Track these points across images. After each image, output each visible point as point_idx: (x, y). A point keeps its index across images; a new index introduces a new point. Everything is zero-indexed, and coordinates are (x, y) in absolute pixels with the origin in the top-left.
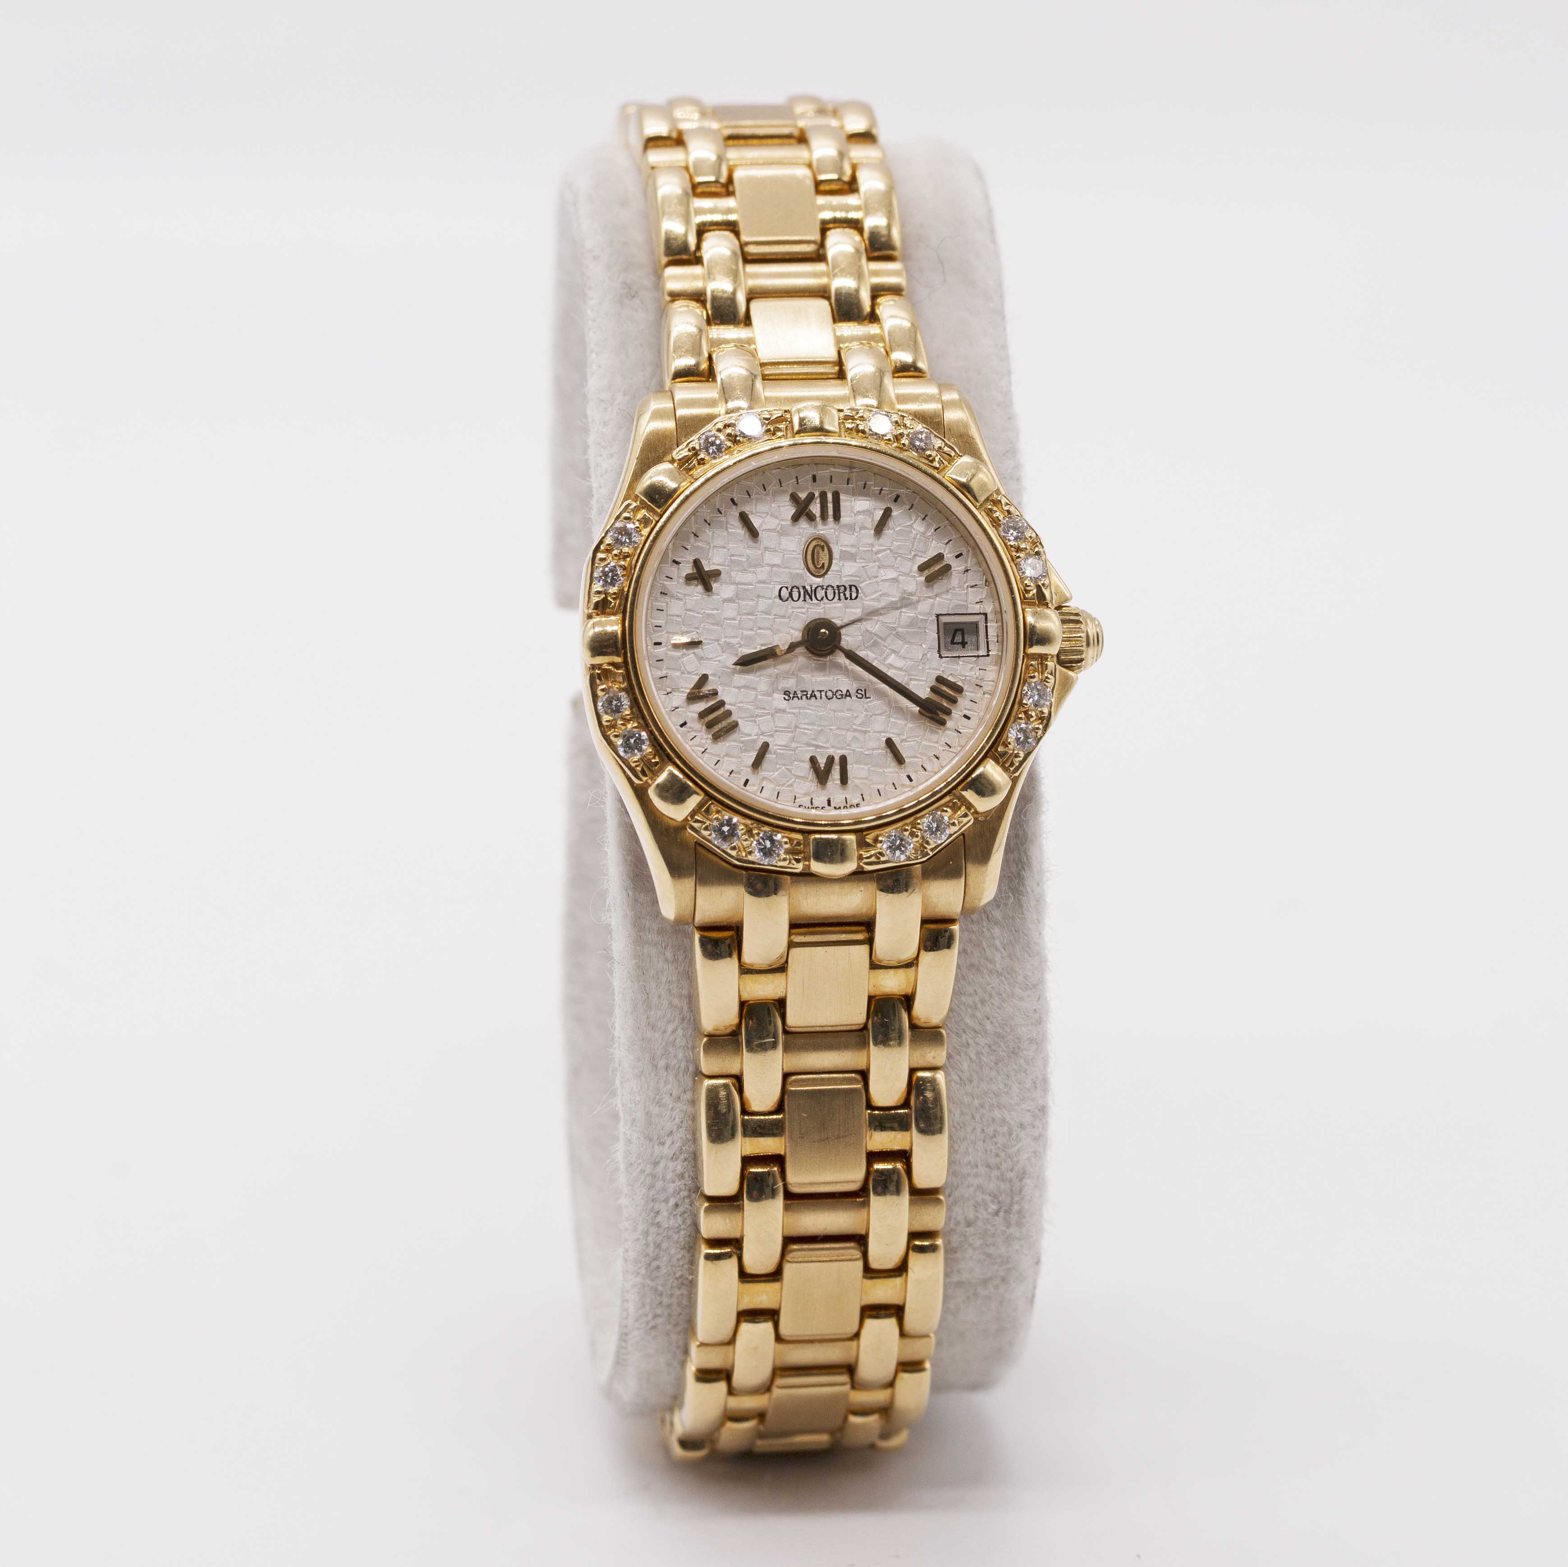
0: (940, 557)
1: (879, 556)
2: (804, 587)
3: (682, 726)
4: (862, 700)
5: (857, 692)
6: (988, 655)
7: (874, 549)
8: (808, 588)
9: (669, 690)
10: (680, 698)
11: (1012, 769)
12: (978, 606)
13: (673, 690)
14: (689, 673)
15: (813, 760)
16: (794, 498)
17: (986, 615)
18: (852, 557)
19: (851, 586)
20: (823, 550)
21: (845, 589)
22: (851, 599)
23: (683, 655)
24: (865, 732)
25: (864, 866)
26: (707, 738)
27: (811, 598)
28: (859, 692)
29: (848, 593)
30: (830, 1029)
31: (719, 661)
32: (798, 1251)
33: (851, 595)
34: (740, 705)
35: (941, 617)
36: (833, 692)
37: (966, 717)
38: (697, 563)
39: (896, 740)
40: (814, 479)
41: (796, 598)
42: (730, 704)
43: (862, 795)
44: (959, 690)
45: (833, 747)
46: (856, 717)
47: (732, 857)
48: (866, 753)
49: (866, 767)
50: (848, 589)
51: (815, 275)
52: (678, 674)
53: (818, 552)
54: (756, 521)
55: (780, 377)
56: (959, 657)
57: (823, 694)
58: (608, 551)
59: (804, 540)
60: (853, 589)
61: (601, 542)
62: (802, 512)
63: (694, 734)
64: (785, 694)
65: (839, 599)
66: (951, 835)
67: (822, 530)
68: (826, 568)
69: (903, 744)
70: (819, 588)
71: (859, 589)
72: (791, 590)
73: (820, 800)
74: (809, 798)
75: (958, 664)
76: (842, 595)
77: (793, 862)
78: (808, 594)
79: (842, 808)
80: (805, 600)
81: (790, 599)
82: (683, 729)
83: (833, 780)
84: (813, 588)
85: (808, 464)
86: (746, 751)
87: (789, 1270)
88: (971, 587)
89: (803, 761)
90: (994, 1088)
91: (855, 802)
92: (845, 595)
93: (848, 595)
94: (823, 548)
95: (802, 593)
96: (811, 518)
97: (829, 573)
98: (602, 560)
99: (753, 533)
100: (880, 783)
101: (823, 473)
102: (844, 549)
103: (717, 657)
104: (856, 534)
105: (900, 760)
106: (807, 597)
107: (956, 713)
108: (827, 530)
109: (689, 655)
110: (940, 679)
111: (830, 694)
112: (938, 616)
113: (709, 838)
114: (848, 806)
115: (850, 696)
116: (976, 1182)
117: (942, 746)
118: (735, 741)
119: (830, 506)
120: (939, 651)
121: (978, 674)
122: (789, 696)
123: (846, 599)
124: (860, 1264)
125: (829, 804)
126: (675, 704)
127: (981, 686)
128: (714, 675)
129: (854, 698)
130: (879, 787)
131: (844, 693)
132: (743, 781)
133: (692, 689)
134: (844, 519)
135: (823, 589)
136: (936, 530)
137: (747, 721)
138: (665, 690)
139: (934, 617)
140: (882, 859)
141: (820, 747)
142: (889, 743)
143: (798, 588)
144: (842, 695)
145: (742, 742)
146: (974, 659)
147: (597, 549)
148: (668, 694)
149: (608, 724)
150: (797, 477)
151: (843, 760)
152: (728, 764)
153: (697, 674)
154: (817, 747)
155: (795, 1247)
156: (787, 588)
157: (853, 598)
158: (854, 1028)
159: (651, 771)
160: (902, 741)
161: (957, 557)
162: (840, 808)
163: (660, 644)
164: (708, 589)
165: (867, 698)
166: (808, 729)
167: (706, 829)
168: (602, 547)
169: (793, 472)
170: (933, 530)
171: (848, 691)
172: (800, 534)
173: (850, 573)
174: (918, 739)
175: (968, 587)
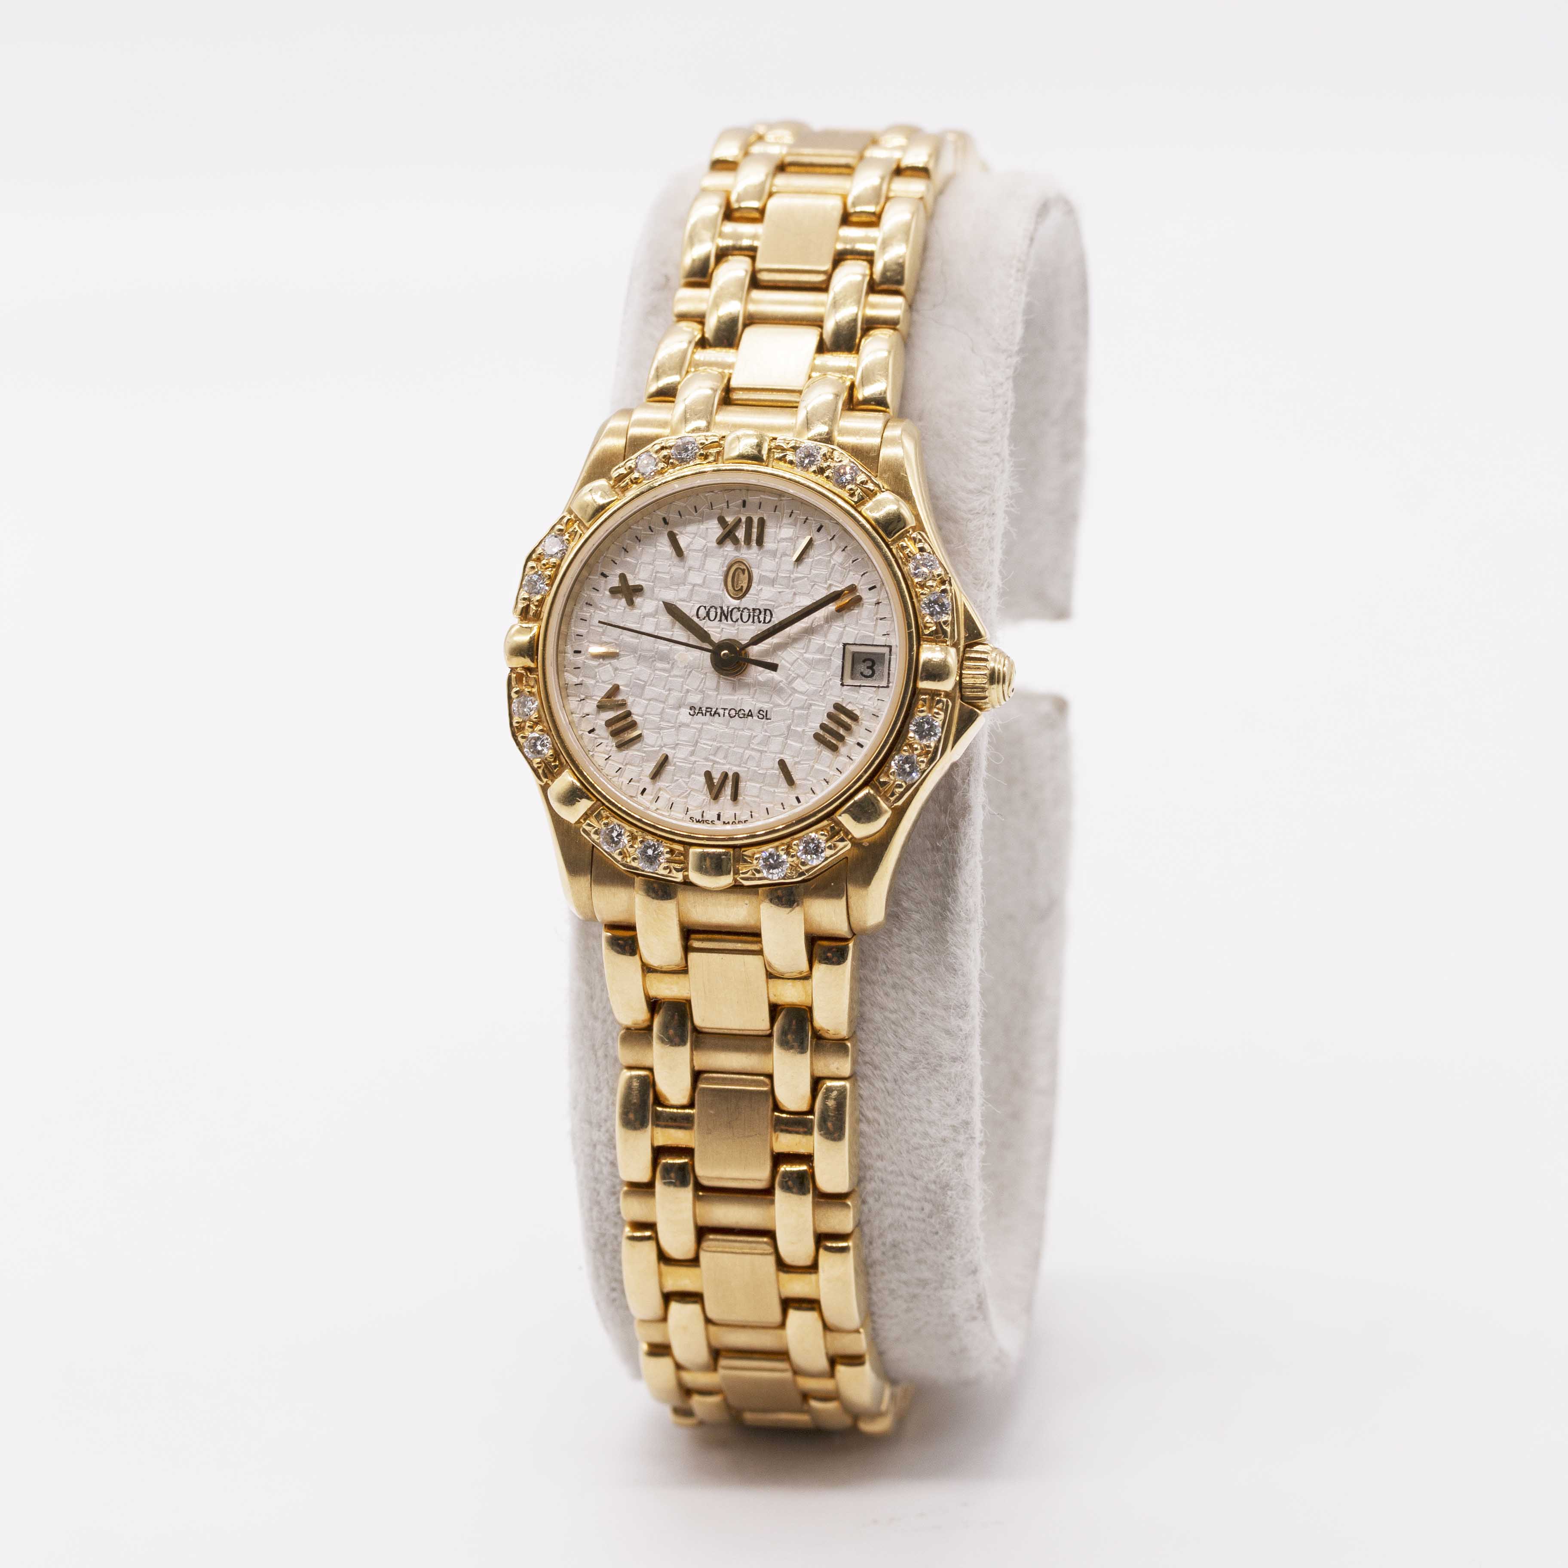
0: (852, 589)
1: (796, 583)
2: (722, 608)
3: (590, 732)
4: (763, 720)
5: (759, 713)
6: (888, 687)
7: (792, 576)
8: (725, 609)
9: (583, 697)
10: (591, 706)
11: (892, 799)
12: (884, 638)
13: (586, 697)
14: (603, 682)
15: (708, 775)
16: (722, 521)
17: (890, 647)
18: (773, 582)
19: (765, 610)
20: (744, 573)
21: (760, 612)
22: (764, 622)
23: (599, 664)
24: (761, 752)
25: (741, 881)
26: (612, 746)
27: (726, 618)
28: (761, 712)
29: (762, 617)
30: (738, 1032)
31: (632, 672)
32: (712, 1242)
33: (765, 618)
34: (647, 716)
35: (847, 647)
36: (736, 711)
37: (859, 744)
38: (623, 577)
39: (789, 762)
40: (744, 504)
41: (712, 618)
42: (636, 715)
43: (751, 812)
44: (854, 718)
45: (729, 763)
46: (755, 737)
47: (618, 862)
48: (759, 772)
49: (758, 785)
50: (763, 613)
51: (815, 304)
52: (593, 682)
53: (738, 575)
54: (683, 541)
55: (748, 402)
56: (860, 686)
57: (727, 712)
58: (538, 560)
59: (727, 562)
60: (768, 613)
61: (534, 551)
62: (728, 536)
63: (600, 741)
64: (691, 709)
65: (753, 622)
66: (826, 859)
67: (745, 554)
68: (744, 591)
69: (796, 766)
70: (735, 610)
71: (773, 613)
72: (709, 609)
73: (711, 815)
74: (700, 811)
75: (858, 693)
76: (756, 618)
77: (674, 871)
78: (724, 614)
79: (731, 823)
80: (720, 620)
81: (707, 618)
82: (591, 735)
83: (726, 796)
84: (730, 609)
85: (740, 490)
86: (648, 761)
87: (704, 1257)
88: (881, 619)
89: (699, 775)
90: (915, 1101)
91: (743, 818)
92: (759, 618)
93: (762, 619)
94: (743, 571)
95: (719, 614)
96: (736, 541)
97: (747, 595)
98: (533, 568)
99: (679, 552)
100: (771, 803)
101: (753, 499)
102: (764, 574)
103: (630, 669)
104: (777, 560)
105: (790, 781)
106: (723, 617)
107: (850, 740)
108: (750, 555)
109: (605, 665)
110: (838, 707)
111: (733, 713)
112: (845, 645)
113: (598, 841)
114: (737, 821)
115: (751, 716)
116: (903, 1190)
117: (834, 771)
118: (638, 751)
119: (755, 530)
120: (842, 679)
121: (875, 705)
122: (695, 712)
123: (760, 622)
124: (771, 1260)
125: (719, 818)
126: (586, 711)
127: (878, 716)
128: (626, 686)
129: (755, 718)
130: (769, 806)
131: (747, 712)
132: (641, 789)
133: (603, 698)
134: (769, 544)
135: (739, 611)
136: (853, 561)
137: (652, 732)
138: (579, 697)
139: (841, 646)
140: (757, 875)
141: (718, 763)
142: (782, 764)
143: (716, 608)
144: (744, 714)
145: (645, 752)
146: (874, 689)
147: (529, 558)
148: (581, 700)
149: (518, 725)
150: (728, 502)
151: (737, 777)
152: (630, 772)
153: (610, 683)
154: (715, 762)
155: (711, 1237)
156: (705, 607)
157: (767, 621)
158: (761, 1033)
159: (552, 773)
160: (796, 763)
161: (870, 589)
162: (728, 823)
163: (579, 652)
164: (631, 603)
165: (767, 719)
166: (707, 745)
167: (596, 833)
168: (534, 556)
169: (726, 496)
170: (851, 562)
171: (750, 711)
172: (723, 556)
173: (766, 598)
174: (811, 763)
175: (877, 619)
